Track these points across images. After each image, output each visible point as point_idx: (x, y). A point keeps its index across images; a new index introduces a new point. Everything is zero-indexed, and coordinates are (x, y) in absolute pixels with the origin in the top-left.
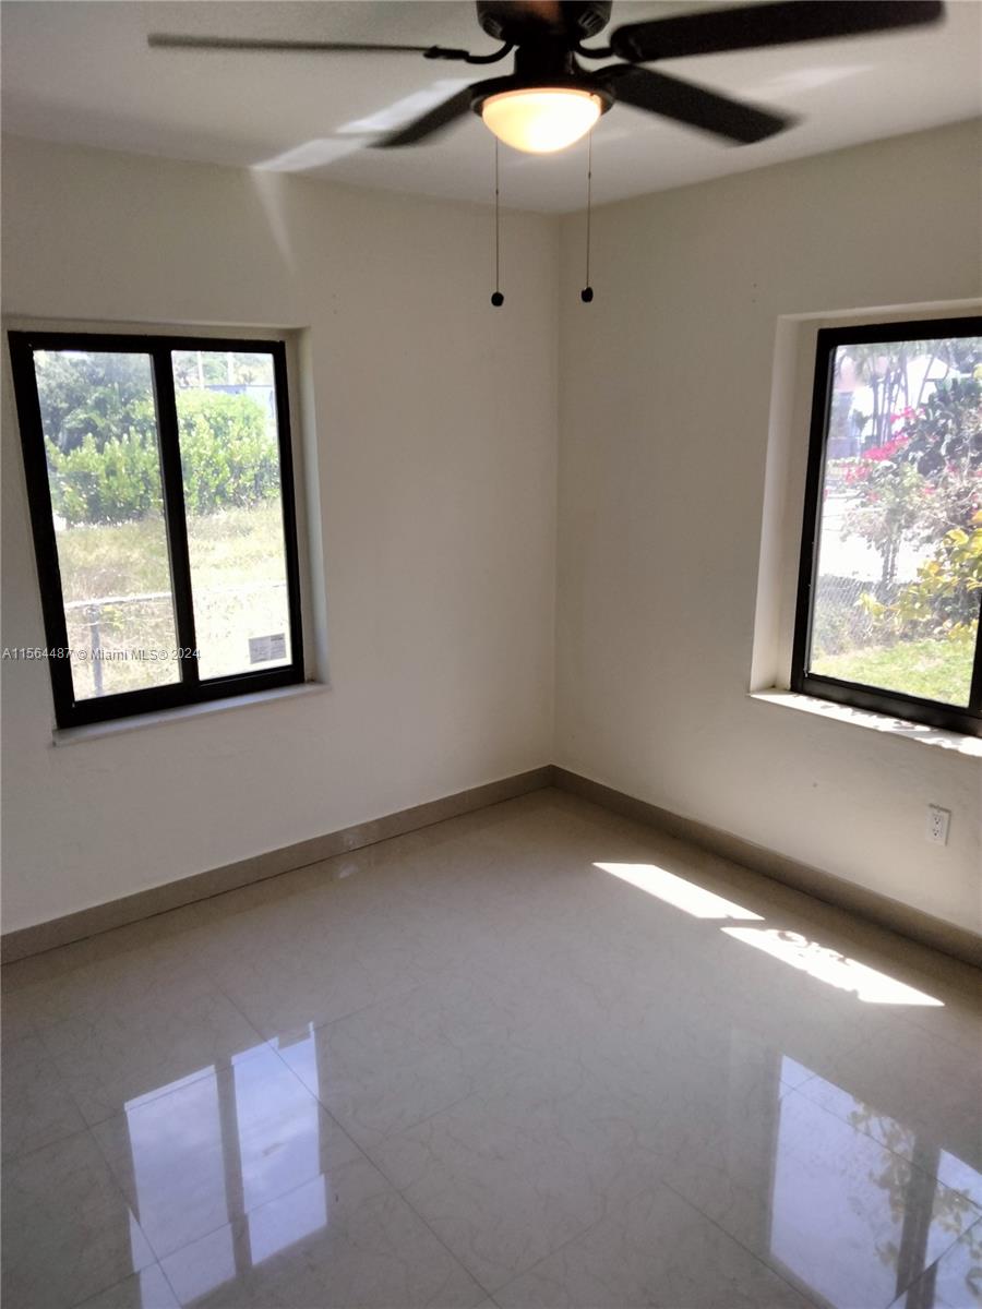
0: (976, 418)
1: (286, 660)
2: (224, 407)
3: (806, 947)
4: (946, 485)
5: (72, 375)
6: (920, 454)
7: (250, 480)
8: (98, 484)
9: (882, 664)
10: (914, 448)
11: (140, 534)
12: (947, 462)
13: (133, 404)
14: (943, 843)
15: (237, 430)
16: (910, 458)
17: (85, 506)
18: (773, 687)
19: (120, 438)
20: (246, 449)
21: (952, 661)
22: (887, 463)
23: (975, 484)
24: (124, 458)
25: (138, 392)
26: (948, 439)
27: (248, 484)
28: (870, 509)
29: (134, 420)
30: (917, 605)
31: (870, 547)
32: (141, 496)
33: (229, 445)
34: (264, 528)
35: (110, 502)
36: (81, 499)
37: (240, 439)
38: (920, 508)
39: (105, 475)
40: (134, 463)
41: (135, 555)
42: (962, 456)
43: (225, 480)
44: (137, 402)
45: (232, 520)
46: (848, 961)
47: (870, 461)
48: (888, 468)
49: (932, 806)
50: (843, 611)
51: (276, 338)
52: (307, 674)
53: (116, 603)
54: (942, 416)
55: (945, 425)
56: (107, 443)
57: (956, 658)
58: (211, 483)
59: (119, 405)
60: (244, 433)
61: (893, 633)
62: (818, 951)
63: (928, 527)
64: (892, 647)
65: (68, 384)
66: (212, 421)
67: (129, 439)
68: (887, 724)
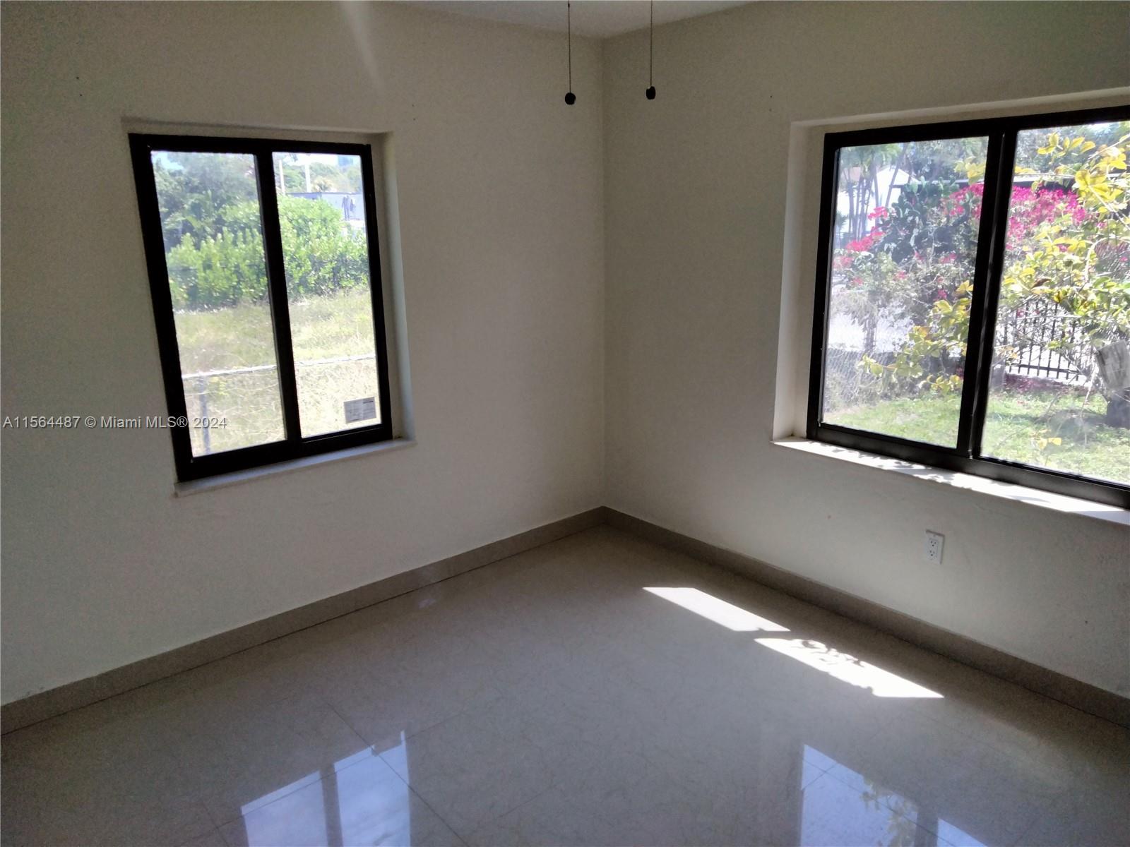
0: (938, 215)
1: (376, 420)
2: (303, 210)
3: (827, 652)
4: (915, 270)
5: (171, 183)
6: (893, 245)
7: (329, 273)
8: (196, 277)
9: (867, 419)
10: (888, 240)
11: (234, 319)
12: (916, 252)
13: (225, 208)
14: (939, 563)
15: (316, 230)
16: (885, 248)
17: (185, 296)
18: (792, 436)
19: (214, 237)
20: (325, 246)
21: (924, 416)
22: (866, 253)
23: (938, 269)
24: (219, 254)
25: (229, 198)
26: (916, 232)
27: (327, 276)
28: (854, 291)
29: (225, 222)
30: (911, 364)
31: (854, 322)
32: (234, 287)
33: (310, 243)
34: (342, 314)
35: (207, 292)
36: (182, 290)
37: (319, 237)
38: (895, 290)
39: (202, 269)
40: (227, 258)
41: (231, 337)
42: (927, 246)
43: (307, 273)
44: (228, 207)
45: (314, 306)
46: (863, 663)
47: (853, 252)
48: (867, 257)
49: (928, 531)
50: (834, 375)
51: (364, 142)
52: (395, 432)
53: (221, 375)
54: (911, 214)
55: (913, 221)
56: (203, 241)
57: (927, 413)
58: (295, 276)
59: (212, 209)
60: (322, 233)
61: (875, 393)
62: (837, 656)
63: (901, 306)
64: (875, 405)
65: (167, 192)
66: (294, 222)
67: (223, 238)
68: (889, 464)
